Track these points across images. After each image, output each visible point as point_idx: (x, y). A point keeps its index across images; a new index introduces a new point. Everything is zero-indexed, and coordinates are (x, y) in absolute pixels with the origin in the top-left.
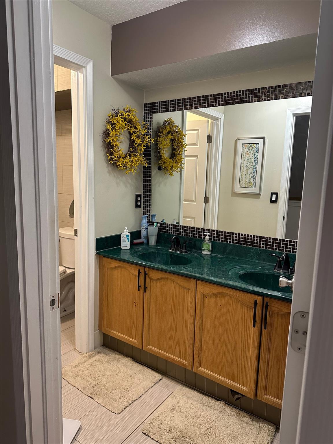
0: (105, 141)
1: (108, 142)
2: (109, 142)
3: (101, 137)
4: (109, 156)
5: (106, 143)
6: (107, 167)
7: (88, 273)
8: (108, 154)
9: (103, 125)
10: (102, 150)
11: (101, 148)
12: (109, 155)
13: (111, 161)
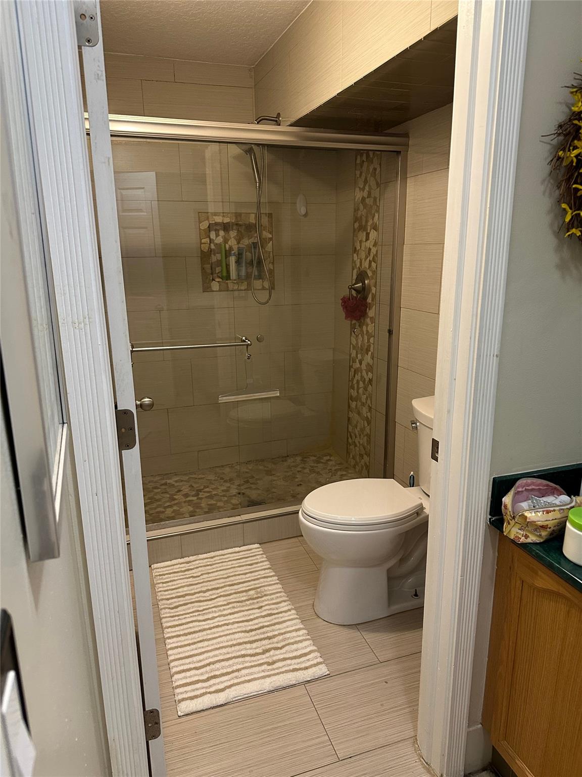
0: (559, 158)
1: (572, 161)
2: (575, 160)
3: (548, 147)
4: (570, 211)
5: (564, 164)
6: (558, 249)
7: (459, 578)
8: (564, 206)
9: (560, 103)
10: (544, 194)
11: (542, 188)
12: (571, 208)
13: (574, 230)
